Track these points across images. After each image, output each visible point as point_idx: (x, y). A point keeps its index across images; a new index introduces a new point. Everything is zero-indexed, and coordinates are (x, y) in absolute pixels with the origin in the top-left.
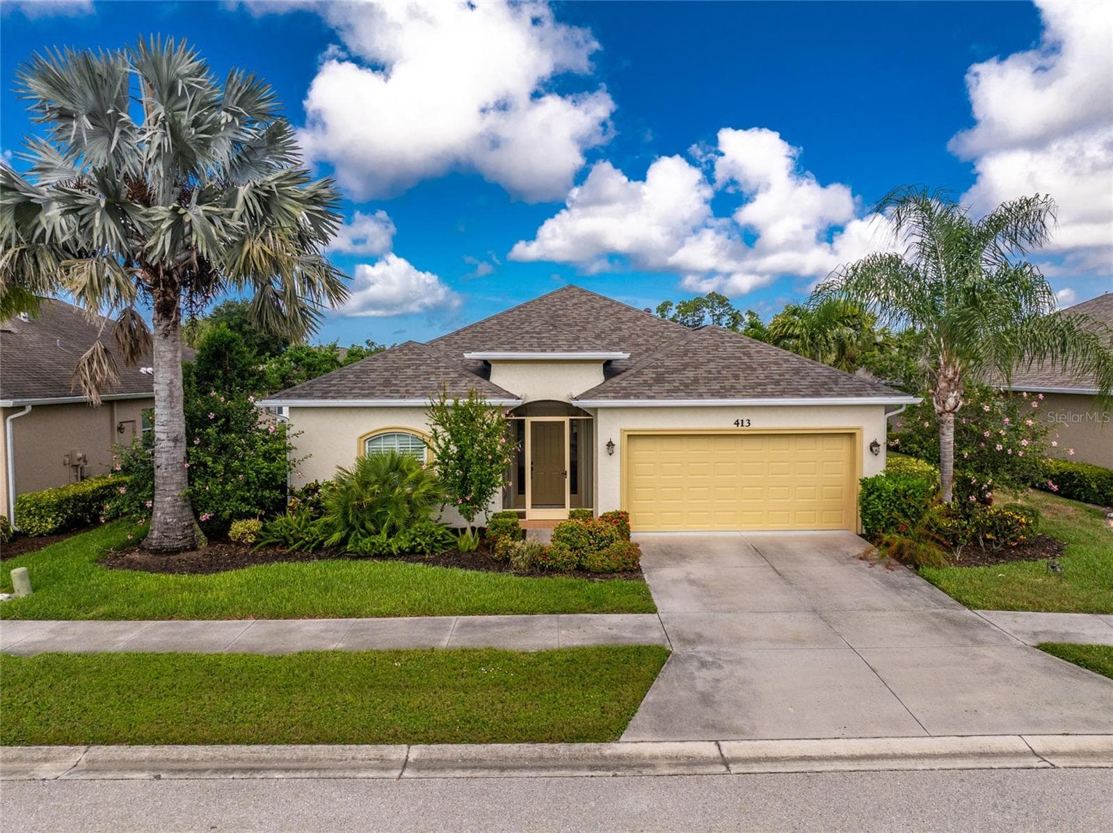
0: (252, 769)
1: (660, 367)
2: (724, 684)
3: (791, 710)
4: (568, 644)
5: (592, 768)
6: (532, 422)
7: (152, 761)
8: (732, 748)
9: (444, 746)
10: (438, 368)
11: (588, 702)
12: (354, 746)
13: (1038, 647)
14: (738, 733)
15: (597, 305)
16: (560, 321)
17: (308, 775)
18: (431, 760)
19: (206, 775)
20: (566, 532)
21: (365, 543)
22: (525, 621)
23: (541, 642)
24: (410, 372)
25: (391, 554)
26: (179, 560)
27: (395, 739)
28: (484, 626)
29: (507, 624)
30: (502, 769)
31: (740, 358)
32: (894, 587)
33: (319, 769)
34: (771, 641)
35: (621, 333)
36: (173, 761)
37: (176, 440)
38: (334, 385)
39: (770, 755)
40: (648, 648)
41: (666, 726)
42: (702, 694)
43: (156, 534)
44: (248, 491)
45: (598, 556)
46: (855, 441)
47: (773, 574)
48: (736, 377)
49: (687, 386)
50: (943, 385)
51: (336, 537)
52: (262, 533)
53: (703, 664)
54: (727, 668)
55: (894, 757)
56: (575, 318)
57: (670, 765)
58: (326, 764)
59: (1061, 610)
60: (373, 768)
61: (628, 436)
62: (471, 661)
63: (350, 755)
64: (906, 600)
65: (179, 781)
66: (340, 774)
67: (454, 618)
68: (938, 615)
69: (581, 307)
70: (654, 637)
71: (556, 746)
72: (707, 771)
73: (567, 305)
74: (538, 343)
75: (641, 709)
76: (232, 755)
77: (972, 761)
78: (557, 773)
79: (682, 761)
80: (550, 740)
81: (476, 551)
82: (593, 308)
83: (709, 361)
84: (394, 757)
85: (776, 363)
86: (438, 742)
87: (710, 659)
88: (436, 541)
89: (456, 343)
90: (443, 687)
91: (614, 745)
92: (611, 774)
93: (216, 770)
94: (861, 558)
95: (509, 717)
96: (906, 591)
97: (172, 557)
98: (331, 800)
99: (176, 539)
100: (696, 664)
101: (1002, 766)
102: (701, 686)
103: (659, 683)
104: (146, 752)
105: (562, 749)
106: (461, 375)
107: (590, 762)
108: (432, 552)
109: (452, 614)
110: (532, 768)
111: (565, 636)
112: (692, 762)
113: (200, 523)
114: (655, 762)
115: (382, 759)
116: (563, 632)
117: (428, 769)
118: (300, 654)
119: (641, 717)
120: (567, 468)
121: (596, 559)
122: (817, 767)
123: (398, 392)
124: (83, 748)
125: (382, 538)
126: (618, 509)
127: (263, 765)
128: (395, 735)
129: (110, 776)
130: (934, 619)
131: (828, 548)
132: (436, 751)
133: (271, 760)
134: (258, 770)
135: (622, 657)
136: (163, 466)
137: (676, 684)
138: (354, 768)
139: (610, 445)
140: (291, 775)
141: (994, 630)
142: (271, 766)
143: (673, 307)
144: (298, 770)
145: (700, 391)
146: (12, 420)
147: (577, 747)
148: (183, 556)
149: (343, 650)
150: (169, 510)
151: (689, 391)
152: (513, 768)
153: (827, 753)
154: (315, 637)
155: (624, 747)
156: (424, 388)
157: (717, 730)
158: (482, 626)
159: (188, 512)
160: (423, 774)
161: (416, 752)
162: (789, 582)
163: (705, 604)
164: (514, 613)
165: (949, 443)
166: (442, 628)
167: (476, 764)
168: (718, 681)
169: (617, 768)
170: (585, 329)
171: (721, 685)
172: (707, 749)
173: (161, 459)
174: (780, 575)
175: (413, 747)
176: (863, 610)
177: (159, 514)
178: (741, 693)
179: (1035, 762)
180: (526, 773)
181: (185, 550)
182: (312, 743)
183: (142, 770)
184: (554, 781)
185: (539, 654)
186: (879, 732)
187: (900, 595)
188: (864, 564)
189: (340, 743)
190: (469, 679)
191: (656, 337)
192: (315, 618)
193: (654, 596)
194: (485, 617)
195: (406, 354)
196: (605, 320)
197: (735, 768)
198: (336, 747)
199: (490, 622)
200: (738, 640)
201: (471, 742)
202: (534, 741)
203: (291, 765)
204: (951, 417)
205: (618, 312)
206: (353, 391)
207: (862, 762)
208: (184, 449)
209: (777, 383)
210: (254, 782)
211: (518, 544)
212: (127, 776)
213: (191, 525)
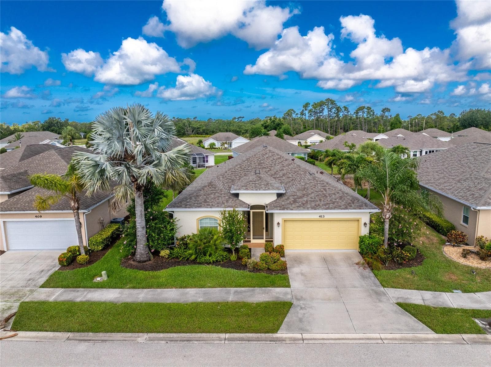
0: (188, 340)
1: (295, 196)
2: (306, 315)
3: (322, 324)
4: (265, 300)
5: (270, 341)
6: (253, 212)
7: (164, 338)
8: (305, 336)
9: (234, 334)
10: (221, 194)
11: (270, 321)
12: (212, 334)
13: (396, 303)
14: (307, 331)
15: (275, 158)
16: (262, 166)
17: (202, 342)
18: (231, 338)
19: (178, 342)
20: (264, 257)
21: (203, 259)
22: (253, 290)
23: (257, 299)
24: (212, 196)
25: (210, 263)
26: (146, 265)
27: (222, 332)
28: (241, 292)
29: (248, 292)
30: (249, 341)
31: (322, 191)
32: (363, 277)
33: (205, 340)
34: (322, 300)
35: (283, 172)
36: (169, 338)
37: (143, 228)
38: (188, 202)
39: (314, 338)
40: (286, 302)
41: (289, 329)
42: (300, 318)
43: (138, 256)
44: (165, 241)
45: (274, 265)
46: (359, 222)
47: (327, 271)
48: (320, 200)
49: (304, 204)
50: (385, 210)
51: (193, 257)
52: (170, 255)
53: (301, 308)
54: (308, 309)
55: (346, 339)
56: (267, 164)
57: (289, 340)
58: (206, 339)
59: (410, 289)
60: (217, 340)
61: (284, 221)
62: (239, 306)
63: (211, 336)
64: (365, 283)
65: (173, 344)
66: (210, 342)
67: (232, 288)
68: (373, 290)
69: (269, 159)
70: (288, 298)
71: (262, 334)
72: (298, 342)
73: (264, 158)
74: (255, 186)
75: (283, 323)
76: (183, 336)
77: (364, 341)
78: (262, 342)
79: (293, 339)
80: (260, 333)
81: (236, 260)
82: (274, 159)
83: (312, 193)
84: (222, 337)
85: (334, 194)
86: (232, 333)
87: (303, 306)
88: (224, 257)
89: (226, 177)
90: (232, 315)
91: (277, 334)
92: (275, 343)
93: (180, 341)
94: (357, 264)
95: (250, 326)
96: (367, 280)
97: (144, 263)
98: (210, 349)
99: (144, 258)
100: (299, 308)
101: (371, 342)
102: (300, 316)
103: (289, 315)
104: (161, 335)
105: (263, 335)
106: (229, 198)
107: (270, 339)
108: (223, 261)
109: (231, 287)
110: (256, 341)
111: (264, 297)
112: (295, 339)
113: (151, 252)
114: (286, 339)
115: (219, 338)
116: (263, 295)
117: (231, 340)
118: (192, 303)
119: (283, 326)
120: (264, 226)
121: (273, 267)
122: (325, 342)
123: (209, 205)
124: (146, 334)
125: (207, 257)
126: (281, 244)
127: (191, 339)
128: (222, 331)
129: (156, 342)
130: (371, 292)
131: (347, 258)
132: (232, 335)
133: (192, 338)
134: (190, 340)
135: (279, 306)
136: (140, 236)
137: (293, 315)
138: (213, 340)
139: (278, 224)
140: (198, 342)
141: (387, 296)
142: (193, 339)
143: (311, 105)
144: (200, 341)
145: (308, 207)
146: (86, 215)
147: (267, 335)
148: (147, 263)
149: (204, 302)
150: (142, 249)
151: (304, 206)
152: (251, 341)
153: (328, 338)
154: (194, 296)
155: (278, 335)
156: (218, 203)
157: (302, 330)
158: (240, 292)
159: (147, 249)
160: (230, 342)
161: (228, 335)
162: (332, 275)
163: (305, 284)
164: (249, 287)
165: (387, 228)
166: (228, 293)
167: (242, 339)
168: (304, 314)
169: (276, 341)
170: (270, 170)
171: (305, 315)
172: (299, 336)
173: (138, 234)
174: (329, 271)
175: (226, 334)
176: (351, 287)
177: (139, 250)
178: (310, 318)
179: (380, 341)
180: (254, 342)
181: (147, 261)
182: (201, 333)
183: (162, 340)
184: (261, 344)
185: (257, 304)
186: (343, 331)
187: (364, 281)
188: (357, 267)
189: (208, 333)
190: (239, 313)
191: (296, 174)
192: (192, 288)
193: (290, 280)
194: (241, 288)
195: (210, 188)
196: (278, 165)
197: (305, 342)
198: (208, 334)
199: (242, 290)
200: (312, 299)
201: (240, 333)
202: (256, 333)
203: (198, 339)
204: (388, 220)
205: (282, 162)
206: (195, 205)
207: (337, 341)
208: (145, 230)
209: (333, 203)
210: (190, 344)
211: (249, 260)
212: (160, 342)
213: (148, 253)
